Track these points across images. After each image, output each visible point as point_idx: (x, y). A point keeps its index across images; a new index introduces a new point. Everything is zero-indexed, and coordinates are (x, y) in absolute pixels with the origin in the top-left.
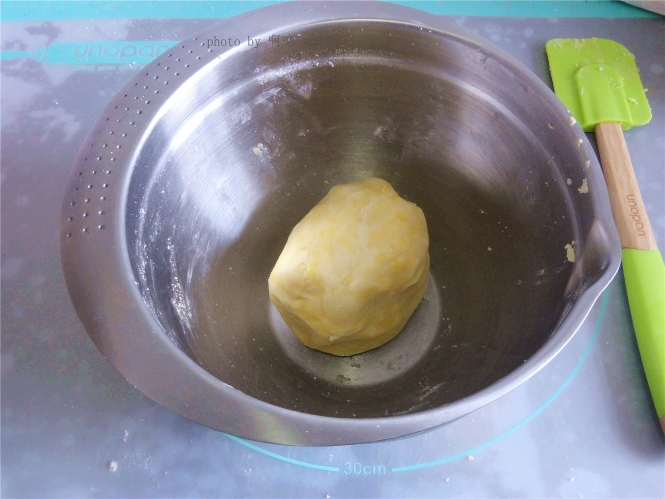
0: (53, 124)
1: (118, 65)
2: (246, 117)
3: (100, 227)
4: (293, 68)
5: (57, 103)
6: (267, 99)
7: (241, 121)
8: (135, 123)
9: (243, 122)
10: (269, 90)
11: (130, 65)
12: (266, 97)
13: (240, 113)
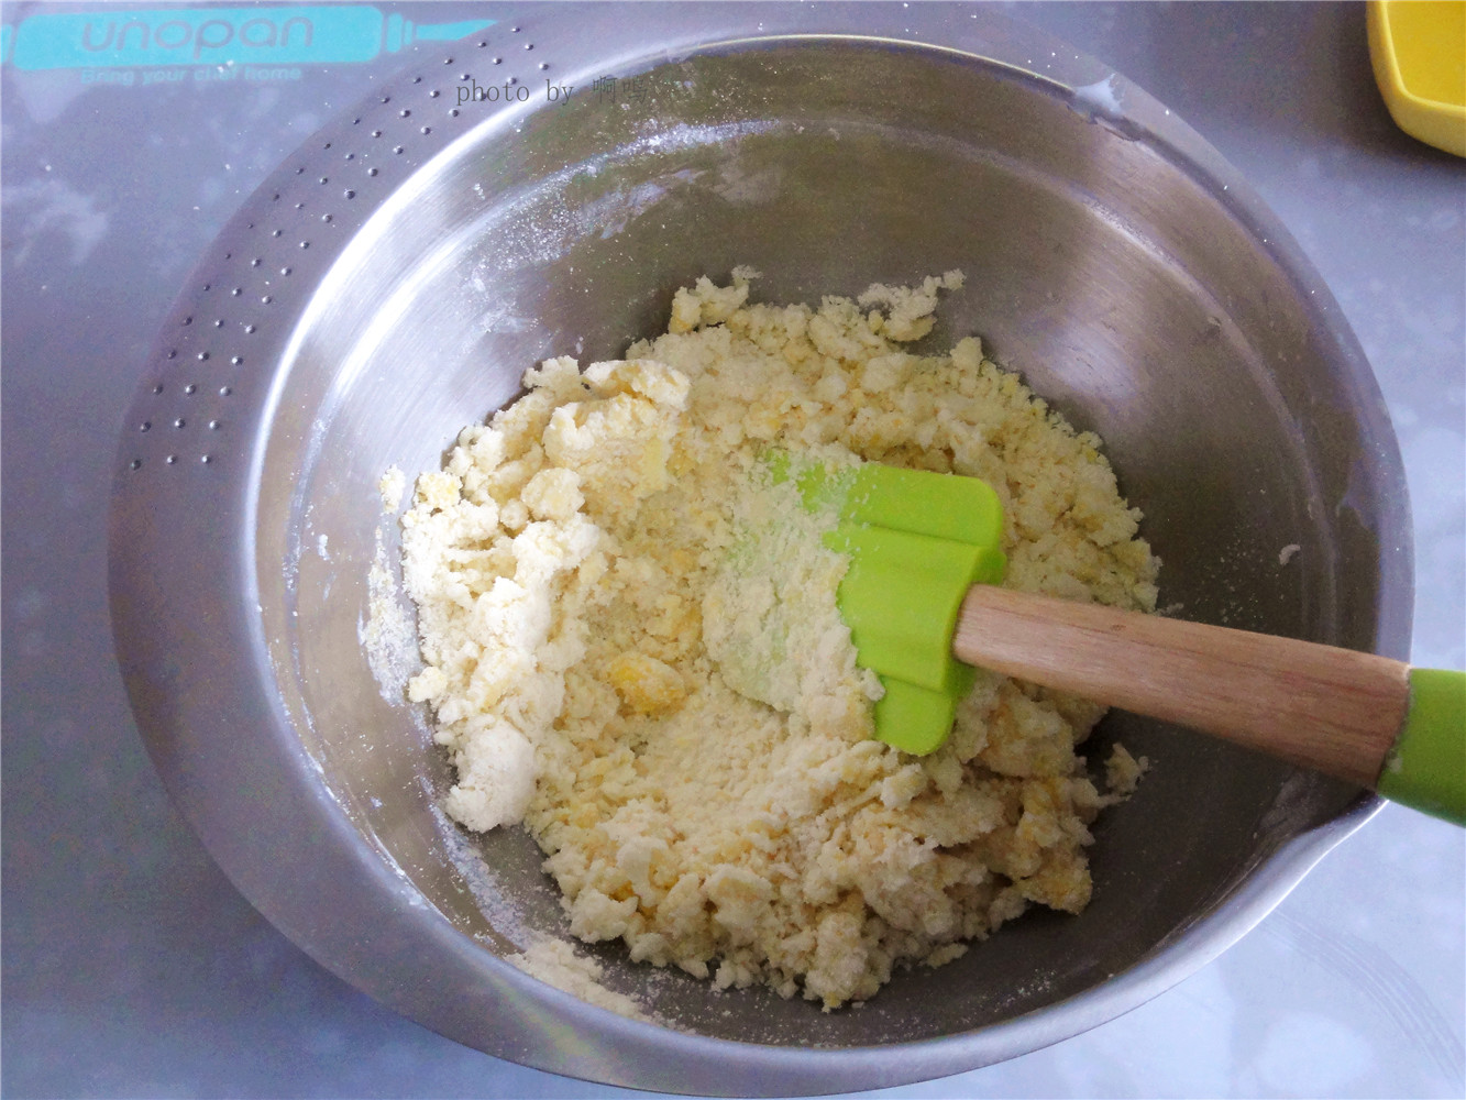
0: (41, 220)
1: (191, 69)
2: (613, 225)
3: (204, 459)
4: (740, 131)
5: (48, 168)
6: (669, 190)
7: (599, 232)
8: (334, 219)
9: (605, 236)
10: (674, 172)
11: (221, 69)
12: (667, 187)
13: (598, 215)
